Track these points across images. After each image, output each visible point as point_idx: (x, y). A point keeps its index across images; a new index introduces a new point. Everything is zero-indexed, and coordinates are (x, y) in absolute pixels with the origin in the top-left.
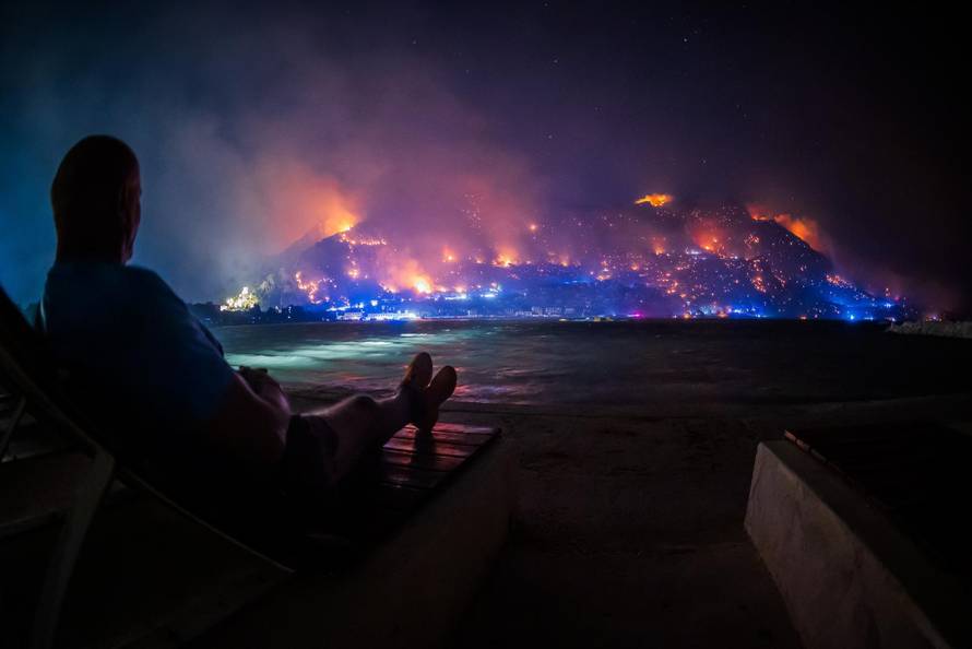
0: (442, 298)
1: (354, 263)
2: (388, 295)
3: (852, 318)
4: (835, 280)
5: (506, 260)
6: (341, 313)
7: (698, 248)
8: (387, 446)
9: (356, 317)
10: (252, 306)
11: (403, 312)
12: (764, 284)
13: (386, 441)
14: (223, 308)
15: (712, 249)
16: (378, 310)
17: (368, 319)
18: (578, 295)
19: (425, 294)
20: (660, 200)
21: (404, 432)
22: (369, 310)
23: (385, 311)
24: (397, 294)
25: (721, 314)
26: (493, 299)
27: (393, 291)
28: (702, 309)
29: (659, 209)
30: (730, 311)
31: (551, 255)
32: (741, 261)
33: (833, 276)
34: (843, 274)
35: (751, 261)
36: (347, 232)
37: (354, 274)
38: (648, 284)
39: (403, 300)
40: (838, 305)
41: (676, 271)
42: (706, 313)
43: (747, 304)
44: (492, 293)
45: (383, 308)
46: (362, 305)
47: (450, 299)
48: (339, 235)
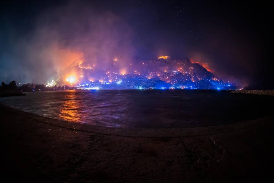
0: (105, 84)
1: (82, 74)
2: (91, 83)
3: (219, 89)
5: (123, 73)
6: (78, 87)
7: (176, 71)
9: (82, 89)
10: (54, 85)
12: (194, 80)
14: (46, 86)
15: (180, 71)
16: (88, 87)
17: (85, 89)
18: (142, 83)
19: (101, 82)
20: (165, 57)
22: (86, 86)
24: (93, 82)
25: (182, 88)
26: (120, 84)
27: (92, 81)
28: (177, 86)
29: (166, 60)
30: (185, 87)
31: (135, 72)
32: (188, 74)
33: (214, 78)
34: (216, 78)
35: (191, 74)
36: (80, 65)
37: (82, 77)
38: (162, 80)
39: (95, 84)
40: (215, 86)
41: (170, 77)
42: (178, 88)
43: (189, 85)
44: (119, 82)
45: (90, 86)
46: (84, 85)
47: (108, 84)
48: (78, 66)
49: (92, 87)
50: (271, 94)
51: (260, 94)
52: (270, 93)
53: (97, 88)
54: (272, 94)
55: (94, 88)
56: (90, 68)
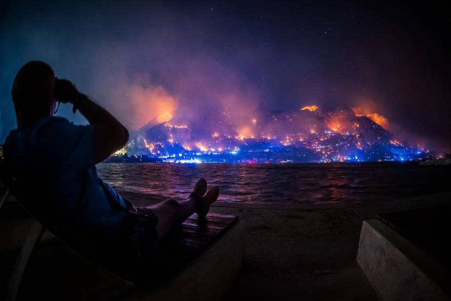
0: (212, 154)
1: (171, 136)
2: (188, 151)
3: (402, 159)
5: (242, 136)
6: (165, 159)
7: (331, 130)
8: (184, 223)
9: (172, 161)
10: (124, 154)
11: (193, 159)
12: (361, 146)
13: (184, 221)
15: (337, 130)
16: (182, 158)
17: (177, 162)
19: (204, 151)
20: (313, 108)
22: (178, 158)
23: (185, 159)
24: (191, 151)
25: (341, 160)
26: (236, 155)
27: (189, 150)
28: (332, 158)
29: (313, 112)
30: (345, 159)
31: (263, 134)
32: (351, 136)
33: (393, 141)
34: (398, 140)
35: (355, 135)
36: (168, 122)
37: (171, 141)
38: (307, 147)
39: (194, 154)
40: (396, 154)
41: (320, 141)
42: (334, 160)
43: (353, 156)
44: (235, 151)
45: (184, 157)
46: (174, 156)
47: (216, 154)
48: (165, 123)
49: (188, 159)
53: (198, 161)
55: (191, 161)
56: (186, 127)
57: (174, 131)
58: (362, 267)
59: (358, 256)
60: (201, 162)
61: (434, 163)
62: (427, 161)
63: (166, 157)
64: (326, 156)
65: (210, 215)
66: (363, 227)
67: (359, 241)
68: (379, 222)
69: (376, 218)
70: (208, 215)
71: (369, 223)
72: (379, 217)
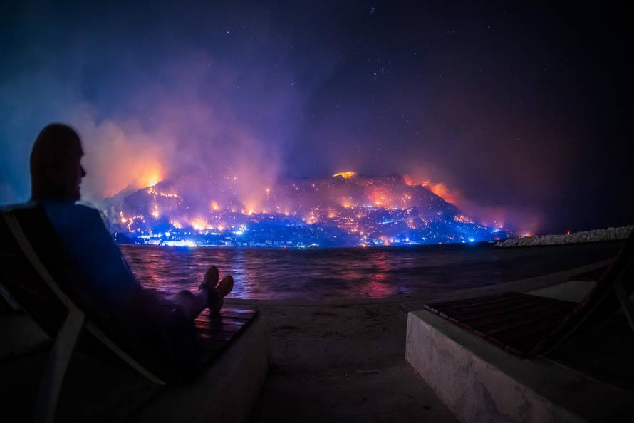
0: (209, 234)
1: (156, 207)
2: (177, 230)
3: (472, 240)
4: (460, 219)
5: (250, 210)
6: (147, 240)
7: (372, 204)
9: (156, 243)
11: (185, 241)
12: (414, 224)
13: (196, 317)
15: (381, 204)
16: (170, 239)
17: (163, 244)
18: (294, 233)
19: (199, 230)
20: (348, 174)
21: (204, 312)
22: (164, 239)
23: (174, 240)
24: (182, 229)
25: (386, 244)
26: (241, 235)
27: (179, 227)
28: (374, 240)
29: (348, 180)
30: (392, 241)
31: (278, 208)
32: (400, 210)
33: (459, 217)
34: (465, 215)
35: (405, 211)
36: (153, 187)
37: (156, 214)
38: (339, 226)
39: (185, 233)
40: (463, 234)
41: (357, 218)
42: (376, 243)
43: (403, 237)
44: (241, 231)
45: (173, 238)
46: (160, 235)
47: (214, 234)
48: (149, 188)
49: (178, 240)
50: (586, 239)
51: (562, 243)
52: (585, 236)
53: (190, 244)
54: (588, 238)
55: (182, 244)
56: (175, 196)
57: (161, 200)
58: (413, 364)
59: (407, 354)
60: (195, 246)
61: (517, 243)
62: (506, 241)
63: (148, 237)
64: (365, 237)
65: (225, 310)
66: (409, 319)
67: (406, 334)
68: (429, 313)
69: (426, 309)
70: (222, 310)
71: (415, 314)
72: (428, 307)
